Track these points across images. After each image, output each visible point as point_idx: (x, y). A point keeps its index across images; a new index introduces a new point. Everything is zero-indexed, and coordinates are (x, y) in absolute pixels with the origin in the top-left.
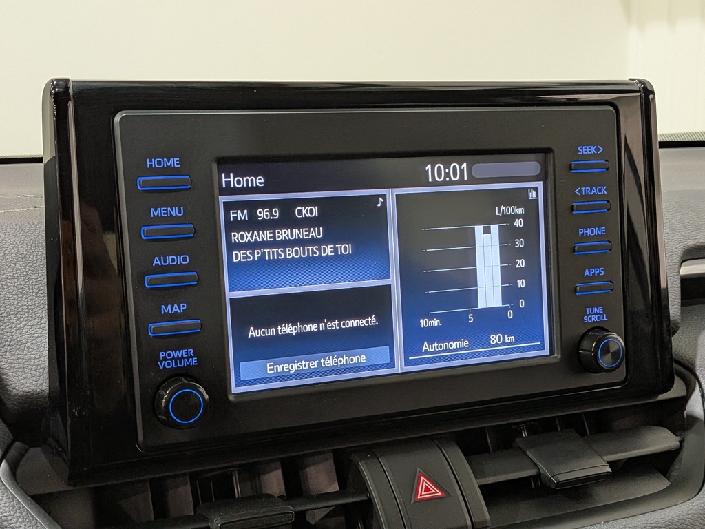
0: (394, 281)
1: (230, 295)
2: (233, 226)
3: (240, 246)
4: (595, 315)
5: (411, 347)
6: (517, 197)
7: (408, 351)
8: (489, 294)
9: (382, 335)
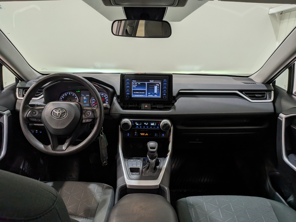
0: (146, 90)
1: (132, 90)
2: (133, 84)
3: (134, 86)
4: (165, 94)
5: (147, 95)
6: (158, 84)
7: (147, 96)
8: (156, 91)
9: (145, 94)
